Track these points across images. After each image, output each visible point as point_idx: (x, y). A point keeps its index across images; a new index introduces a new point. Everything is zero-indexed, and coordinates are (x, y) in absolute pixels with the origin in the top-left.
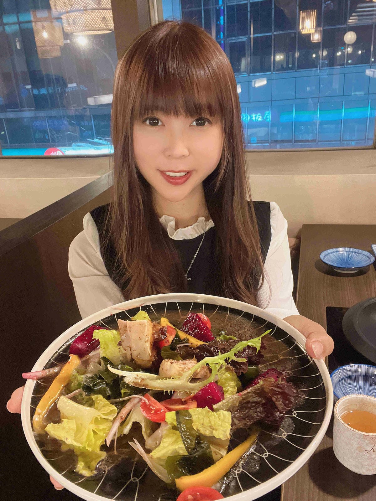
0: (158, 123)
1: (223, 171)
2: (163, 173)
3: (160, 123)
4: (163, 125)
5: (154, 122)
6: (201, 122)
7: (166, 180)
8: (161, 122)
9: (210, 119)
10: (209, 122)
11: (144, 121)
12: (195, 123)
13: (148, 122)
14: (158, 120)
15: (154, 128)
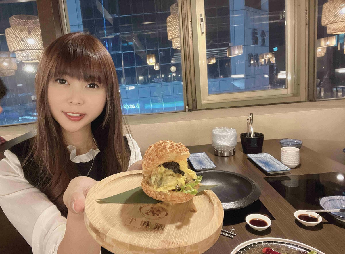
0: (65, 82)
1: (107, 117)
2: (66, 113)
3: (66, 83)
4: (69, 84)
5: (63, 82)
6: (92, 86)
7: (67, 117)
8: (68, 82)
9: (99, 85)
10: (98, 86)
11: (57, 80)
12: (88, 86)
13: (58, 81)
14: (65, 81)
15: (62, 85)
